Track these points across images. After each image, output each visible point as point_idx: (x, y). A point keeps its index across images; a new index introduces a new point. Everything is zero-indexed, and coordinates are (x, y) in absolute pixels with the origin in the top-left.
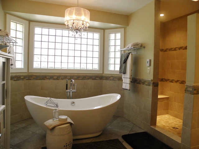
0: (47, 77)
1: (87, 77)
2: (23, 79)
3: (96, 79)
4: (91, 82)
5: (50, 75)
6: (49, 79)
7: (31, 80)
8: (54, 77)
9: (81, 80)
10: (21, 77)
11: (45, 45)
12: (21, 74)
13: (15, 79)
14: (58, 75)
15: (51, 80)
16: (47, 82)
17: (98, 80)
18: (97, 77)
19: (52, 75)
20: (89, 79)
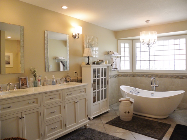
0: (144, 75)
1: (174, 76)
2: (129, 76)
3: (183, 79)
4: (178, 80)
5: (146, 74)
6: (146, 77)
7: (134, 77)
8: (149, 76)
9: (169, 78)
10: (128, 75)
11: (143, 54)
12: (128, 73)
13: (124, 76)
14: (151, 74)
15: (147, 78)
16: (144, 79)
17: (185, 79)
18: (184, 77)
19: (147, 74)
20: (176, 78)
